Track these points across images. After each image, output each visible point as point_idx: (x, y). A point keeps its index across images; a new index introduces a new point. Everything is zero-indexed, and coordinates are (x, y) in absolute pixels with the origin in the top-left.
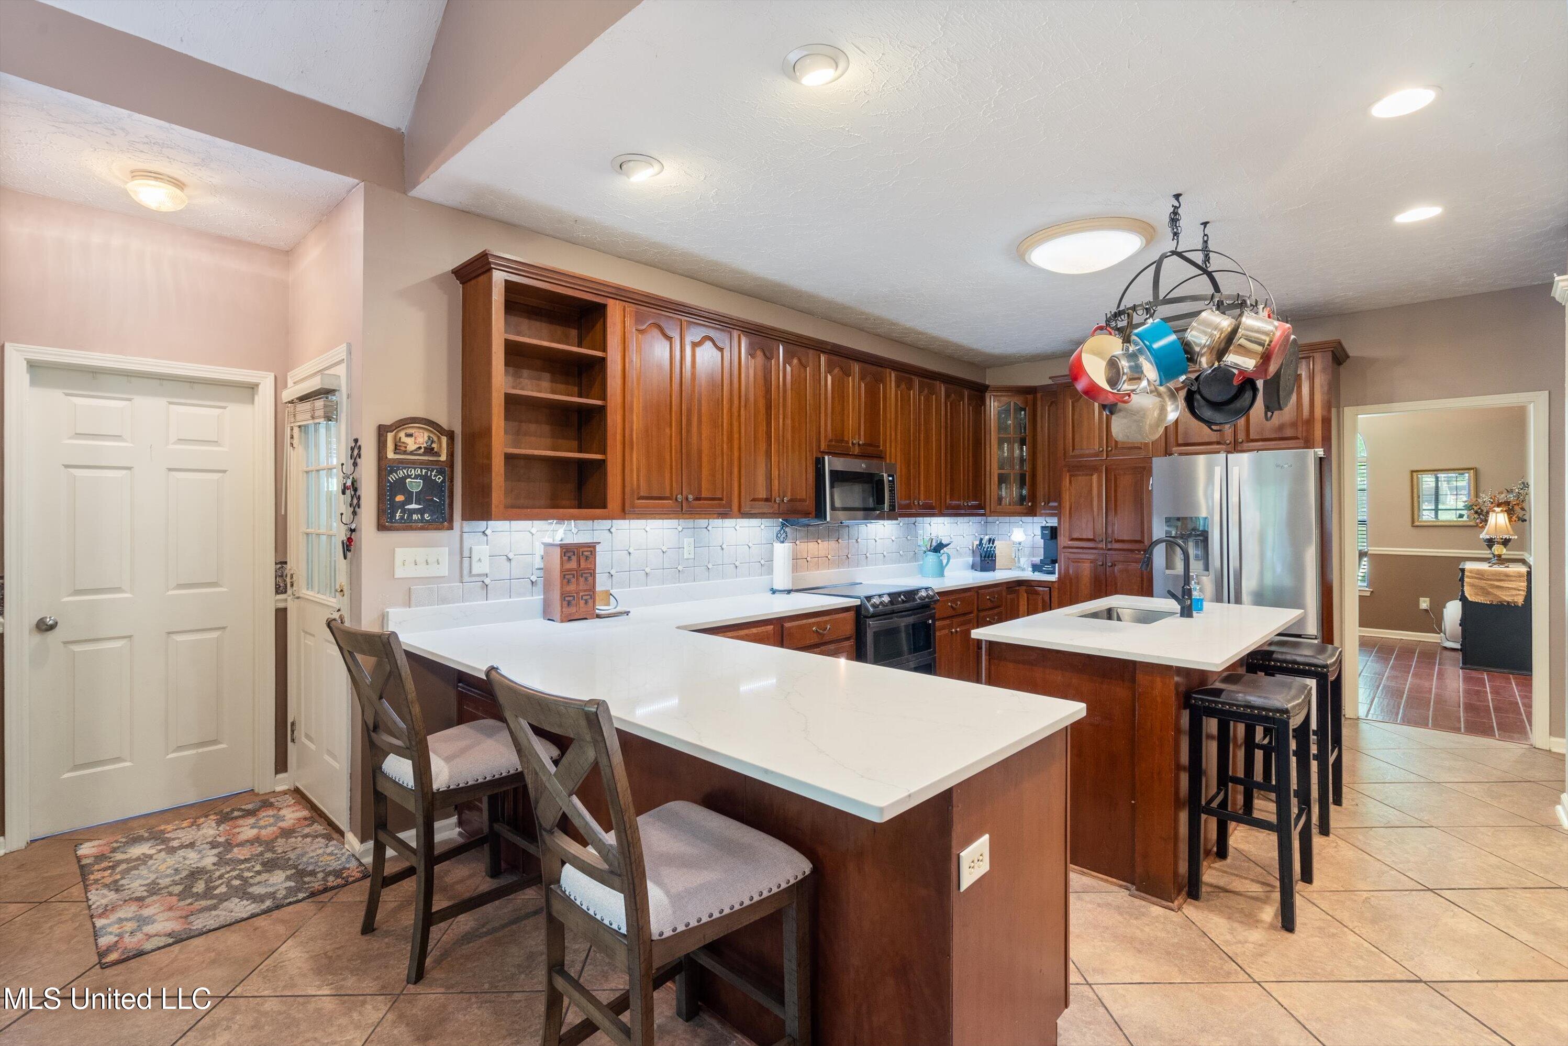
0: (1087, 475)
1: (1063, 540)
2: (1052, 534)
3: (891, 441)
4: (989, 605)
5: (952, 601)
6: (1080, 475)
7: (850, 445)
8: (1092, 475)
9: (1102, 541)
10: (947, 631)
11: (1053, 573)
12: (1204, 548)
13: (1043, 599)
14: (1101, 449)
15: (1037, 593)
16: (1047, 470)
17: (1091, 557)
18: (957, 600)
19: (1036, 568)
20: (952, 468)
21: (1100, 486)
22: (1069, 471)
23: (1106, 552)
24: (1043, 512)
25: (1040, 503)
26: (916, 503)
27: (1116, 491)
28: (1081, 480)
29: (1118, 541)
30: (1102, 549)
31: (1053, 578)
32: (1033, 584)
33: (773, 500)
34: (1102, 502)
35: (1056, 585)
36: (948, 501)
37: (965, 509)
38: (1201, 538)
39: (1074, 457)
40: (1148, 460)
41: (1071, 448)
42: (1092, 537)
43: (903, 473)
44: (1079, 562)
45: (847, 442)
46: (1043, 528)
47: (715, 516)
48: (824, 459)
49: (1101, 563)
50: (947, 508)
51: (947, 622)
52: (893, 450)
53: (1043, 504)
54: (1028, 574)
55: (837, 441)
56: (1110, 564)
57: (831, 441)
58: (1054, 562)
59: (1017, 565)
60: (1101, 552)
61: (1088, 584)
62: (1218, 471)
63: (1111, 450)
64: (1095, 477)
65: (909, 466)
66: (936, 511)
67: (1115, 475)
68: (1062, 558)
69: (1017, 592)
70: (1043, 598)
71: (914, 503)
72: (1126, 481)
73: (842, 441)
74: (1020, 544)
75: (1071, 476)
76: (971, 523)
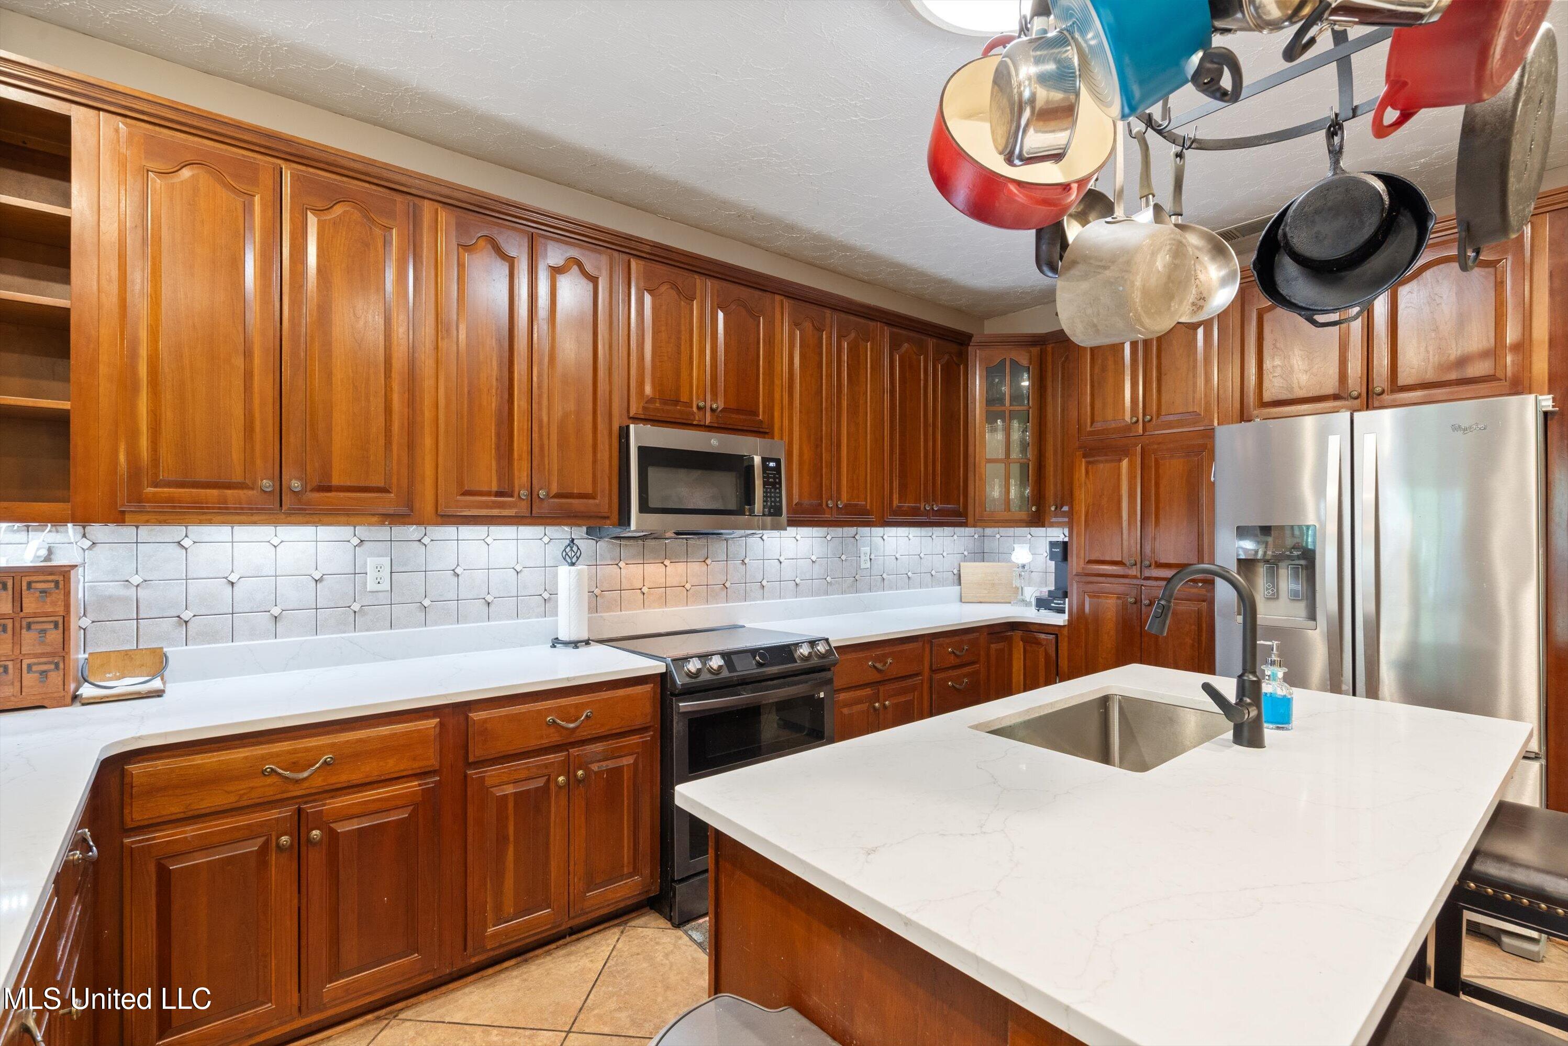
0: (1112, 461)
1: (1075, 563)
2: (1062, 552)
3: (782, 408)
4: (952, 660)
5: (872, 659)
6: (1102, 462)
7: (695, 409)
8: (1120, 460)
9: (1135, 564)
10: (864, 707)
11: (1061, 611)
12: (1308, 580)
13: (1047, 654)
14: (1134, 419)
15: (1038, 642)
16: (1059, 457)
17: (1120, 589)
18: (886, 656)
19: (1041, 603)
20: (903, 453)
21: (1132, 478)
22: (1085, 456)
23: (1143, 582)
24: (1054, 520)
25: (1050, 507)
26: (830, 504)
27: (1157, 485)
28: (1104, 468)
29: (1160, 565)
30: (1135, 577)
31: (1060, 620)
32: (1032, 628)
33: (516, 494)
34: (1136, 503)
35: (1065, 632)
36: (896, 503)
37: (927, 516)
38: (1303, 562)
39: (1091, 433)
40: (1210, 434)
41: (1089, 421)
42: (1120, 559)
43: (806, 457)
44: (1099, 597)
45: (690, 405)
46: (1053, 544)
47: (375, 519)
48: (628, 427)
49: (1132, 600)
50: (895, 513)
51: (868, 691)
52: (786, 422)
53: (1053, 509)
54: (1031, 615)
55: (665, 402)
56: (1147, 602)
57: (651, 400)
58: (1065, 595)
59: (1020, 597)
60: (1135, 581)
61: (1113, 633)
62: (1336, 444)
63: (1151, 420)
64: (1125, 463)
65: (818, 446)
66: (872, 518)
67: (1156, 461)
68: (1074, 590)
69: (1009, 640)
70: (1045, 649)
71: (827, 505)
72: (1174, 468)
73: (677, 402)
74: (1023, 566)
75: (1088, 463)
76: (955, 537)
